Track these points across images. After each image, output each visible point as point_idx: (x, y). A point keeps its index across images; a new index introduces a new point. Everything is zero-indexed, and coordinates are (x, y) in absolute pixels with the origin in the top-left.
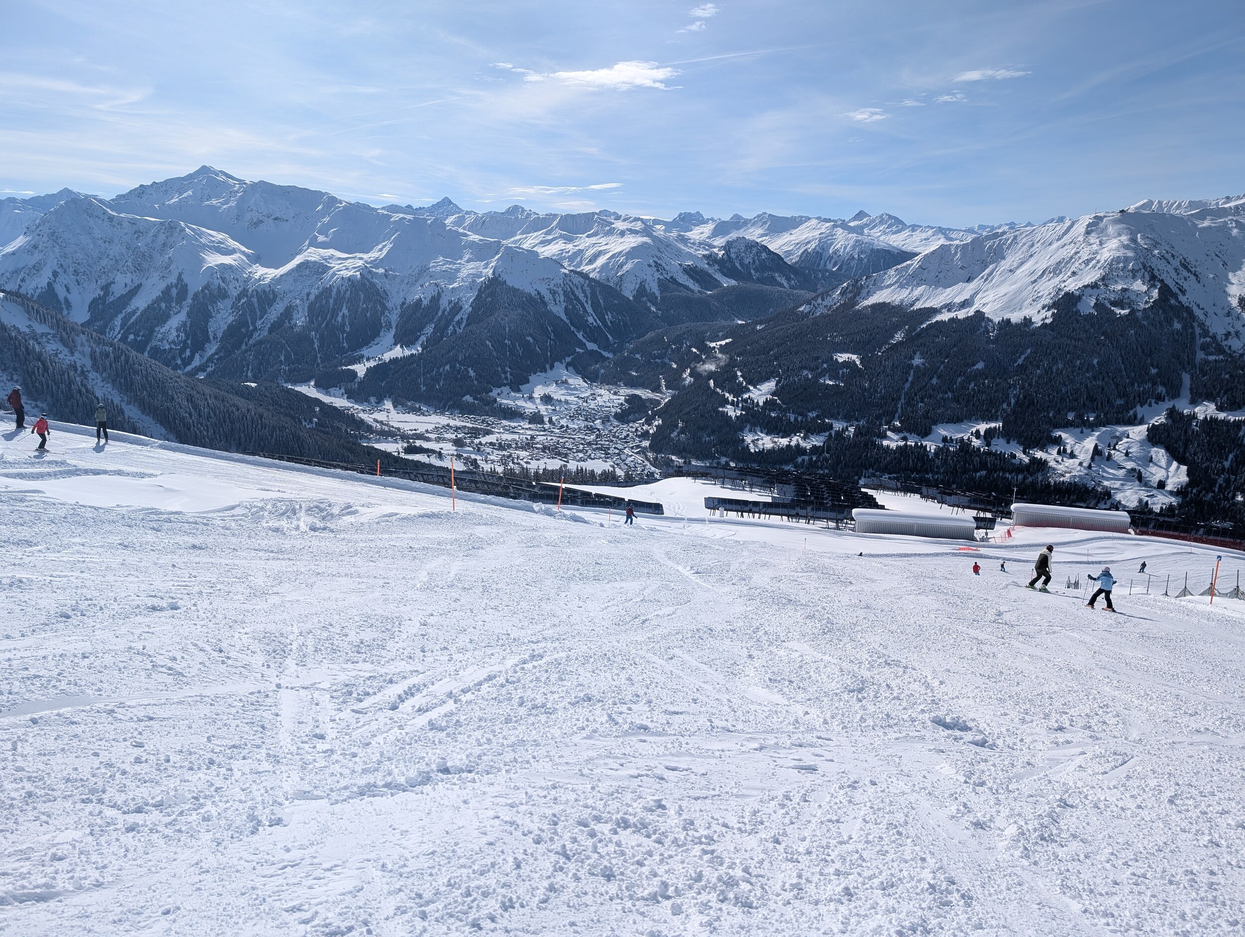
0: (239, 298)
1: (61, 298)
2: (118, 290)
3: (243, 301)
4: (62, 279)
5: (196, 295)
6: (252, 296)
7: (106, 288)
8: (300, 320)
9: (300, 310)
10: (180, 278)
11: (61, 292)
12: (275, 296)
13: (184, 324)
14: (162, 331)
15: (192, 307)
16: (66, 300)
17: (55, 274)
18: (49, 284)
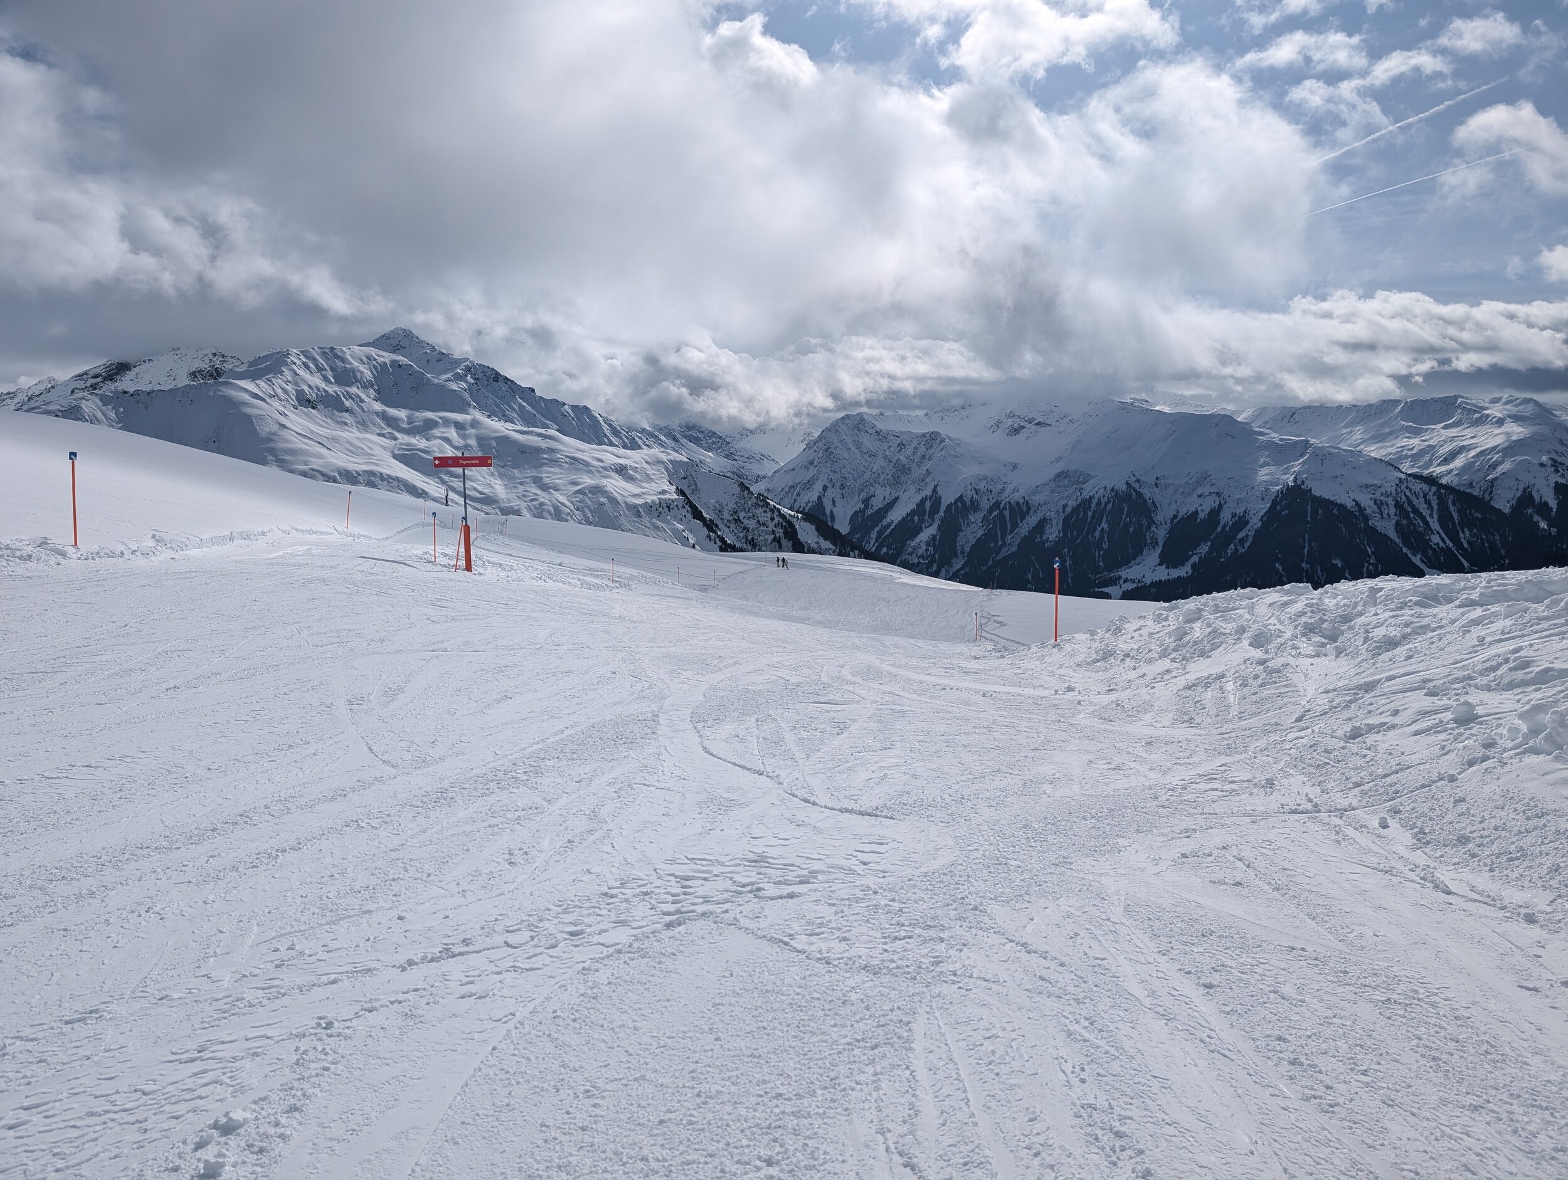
0: (990, 511)
1: (828, 512)
2: (877, 504)
3: (995, 514)
4: (831, 493)
5: (949, 507)
6: (1004, 508)
7: (866, 502)
8: (1053, 533)
9: (1054, 524)
10: (934, 491)
11: (828, 507)
12: (1029, 509)
13: (934, 537)
14: (912, 544)
15: (943, 521)
16: (831, 512)
17: (825, 488)
18: (819, 498)
